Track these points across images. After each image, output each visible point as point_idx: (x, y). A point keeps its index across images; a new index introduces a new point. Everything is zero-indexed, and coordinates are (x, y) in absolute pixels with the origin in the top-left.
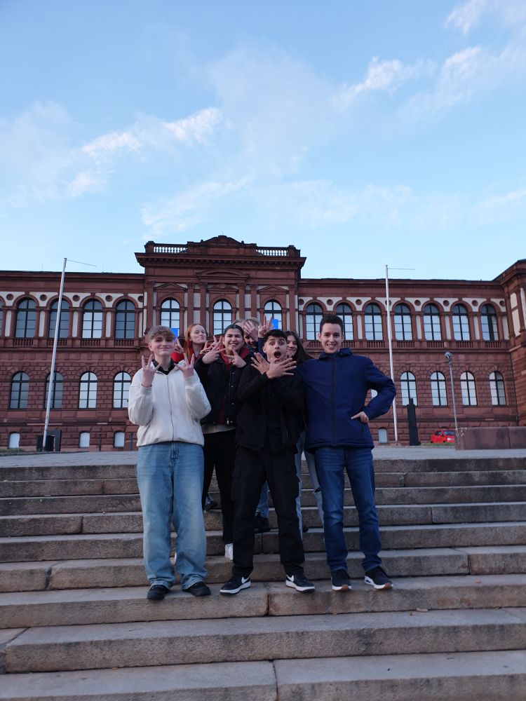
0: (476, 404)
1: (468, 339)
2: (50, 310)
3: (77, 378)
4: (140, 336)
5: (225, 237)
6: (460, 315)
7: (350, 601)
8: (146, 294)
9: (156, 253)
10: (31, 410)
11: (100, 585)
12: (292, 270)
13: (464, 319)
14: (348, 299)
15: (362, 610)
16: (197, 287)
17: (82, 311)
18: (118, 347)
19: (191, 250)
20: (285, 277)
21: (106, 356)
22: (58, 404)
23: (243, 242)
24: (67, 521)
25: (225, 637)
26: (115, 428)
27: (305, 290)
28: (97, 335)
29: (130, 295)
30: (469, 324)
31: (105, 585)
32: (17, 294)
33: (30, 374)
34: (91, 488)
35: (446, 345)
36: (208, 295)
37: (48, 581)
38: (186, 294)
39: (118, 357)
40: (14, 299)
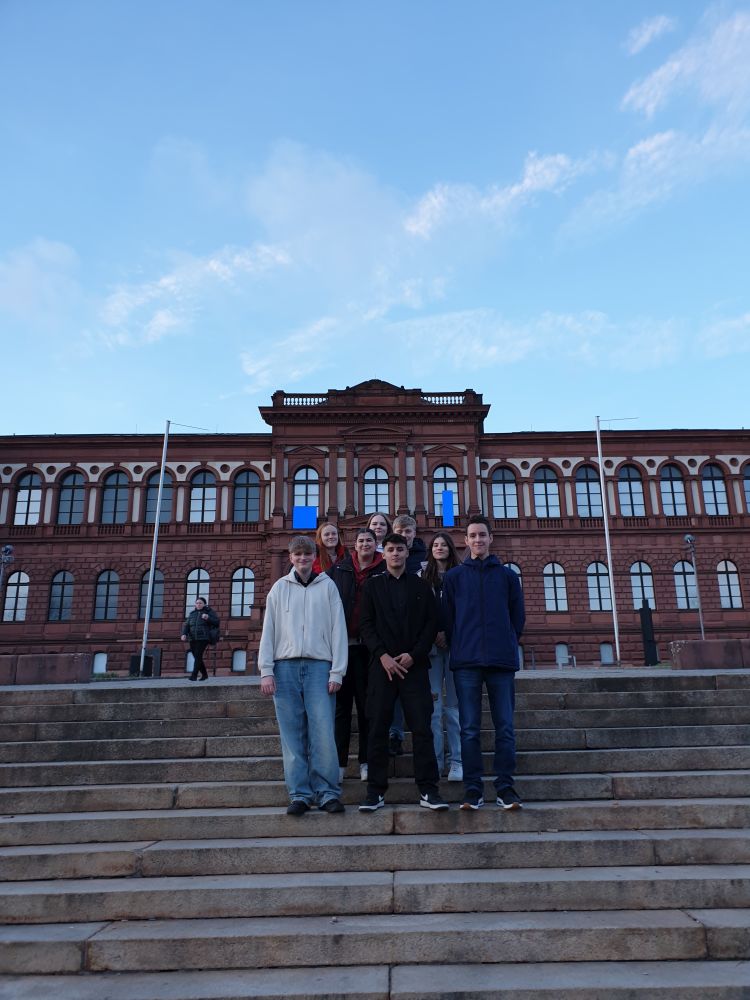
0: (740, 606)
1: (727, 513)
2: (148, 486)
3: (182, 576)
4: (267, 518)
5: (379, 381)
6: (713, 479)
7: (478, 821)
8: (274, 461)
9: (287, 407)
10: (122, 621)
11: (226, 805)
12: (470, 423)
13: (720, 485)
14: (552, 460)
15: (490, 829)
16: (342, 451)
17: (190, 486)
18: (237, 533)
19: (333, 401)
20: (463, 432)
21: (222, 547)
22: (158, 613)
23: (403, 387)
24: (190, 744)
25: (347, 848)
26: (234, 645)
27: (490, 449)
28: (210, 518)
29: (253, 463)
30: (726, 491)
31: (231, 805)
32: (103, 466)
33: (121, 572)
34: (213, 710)
35: (694, 522)
36: (356, 460)
37: (175, 800)
38: (327, 460)
39: (237, 547)
40: (100, 472)
